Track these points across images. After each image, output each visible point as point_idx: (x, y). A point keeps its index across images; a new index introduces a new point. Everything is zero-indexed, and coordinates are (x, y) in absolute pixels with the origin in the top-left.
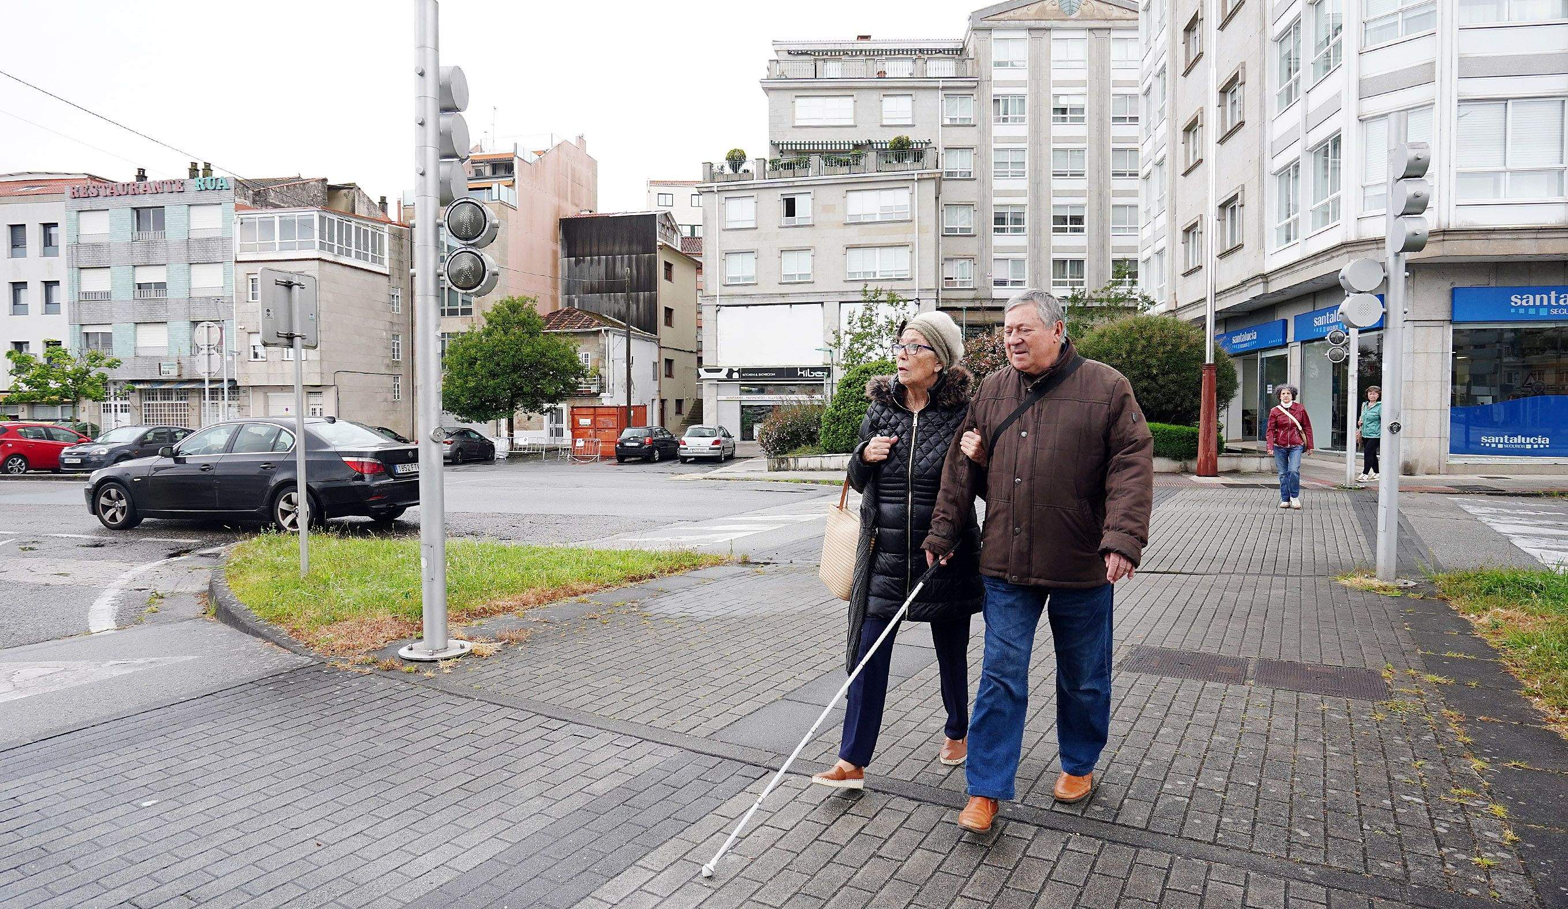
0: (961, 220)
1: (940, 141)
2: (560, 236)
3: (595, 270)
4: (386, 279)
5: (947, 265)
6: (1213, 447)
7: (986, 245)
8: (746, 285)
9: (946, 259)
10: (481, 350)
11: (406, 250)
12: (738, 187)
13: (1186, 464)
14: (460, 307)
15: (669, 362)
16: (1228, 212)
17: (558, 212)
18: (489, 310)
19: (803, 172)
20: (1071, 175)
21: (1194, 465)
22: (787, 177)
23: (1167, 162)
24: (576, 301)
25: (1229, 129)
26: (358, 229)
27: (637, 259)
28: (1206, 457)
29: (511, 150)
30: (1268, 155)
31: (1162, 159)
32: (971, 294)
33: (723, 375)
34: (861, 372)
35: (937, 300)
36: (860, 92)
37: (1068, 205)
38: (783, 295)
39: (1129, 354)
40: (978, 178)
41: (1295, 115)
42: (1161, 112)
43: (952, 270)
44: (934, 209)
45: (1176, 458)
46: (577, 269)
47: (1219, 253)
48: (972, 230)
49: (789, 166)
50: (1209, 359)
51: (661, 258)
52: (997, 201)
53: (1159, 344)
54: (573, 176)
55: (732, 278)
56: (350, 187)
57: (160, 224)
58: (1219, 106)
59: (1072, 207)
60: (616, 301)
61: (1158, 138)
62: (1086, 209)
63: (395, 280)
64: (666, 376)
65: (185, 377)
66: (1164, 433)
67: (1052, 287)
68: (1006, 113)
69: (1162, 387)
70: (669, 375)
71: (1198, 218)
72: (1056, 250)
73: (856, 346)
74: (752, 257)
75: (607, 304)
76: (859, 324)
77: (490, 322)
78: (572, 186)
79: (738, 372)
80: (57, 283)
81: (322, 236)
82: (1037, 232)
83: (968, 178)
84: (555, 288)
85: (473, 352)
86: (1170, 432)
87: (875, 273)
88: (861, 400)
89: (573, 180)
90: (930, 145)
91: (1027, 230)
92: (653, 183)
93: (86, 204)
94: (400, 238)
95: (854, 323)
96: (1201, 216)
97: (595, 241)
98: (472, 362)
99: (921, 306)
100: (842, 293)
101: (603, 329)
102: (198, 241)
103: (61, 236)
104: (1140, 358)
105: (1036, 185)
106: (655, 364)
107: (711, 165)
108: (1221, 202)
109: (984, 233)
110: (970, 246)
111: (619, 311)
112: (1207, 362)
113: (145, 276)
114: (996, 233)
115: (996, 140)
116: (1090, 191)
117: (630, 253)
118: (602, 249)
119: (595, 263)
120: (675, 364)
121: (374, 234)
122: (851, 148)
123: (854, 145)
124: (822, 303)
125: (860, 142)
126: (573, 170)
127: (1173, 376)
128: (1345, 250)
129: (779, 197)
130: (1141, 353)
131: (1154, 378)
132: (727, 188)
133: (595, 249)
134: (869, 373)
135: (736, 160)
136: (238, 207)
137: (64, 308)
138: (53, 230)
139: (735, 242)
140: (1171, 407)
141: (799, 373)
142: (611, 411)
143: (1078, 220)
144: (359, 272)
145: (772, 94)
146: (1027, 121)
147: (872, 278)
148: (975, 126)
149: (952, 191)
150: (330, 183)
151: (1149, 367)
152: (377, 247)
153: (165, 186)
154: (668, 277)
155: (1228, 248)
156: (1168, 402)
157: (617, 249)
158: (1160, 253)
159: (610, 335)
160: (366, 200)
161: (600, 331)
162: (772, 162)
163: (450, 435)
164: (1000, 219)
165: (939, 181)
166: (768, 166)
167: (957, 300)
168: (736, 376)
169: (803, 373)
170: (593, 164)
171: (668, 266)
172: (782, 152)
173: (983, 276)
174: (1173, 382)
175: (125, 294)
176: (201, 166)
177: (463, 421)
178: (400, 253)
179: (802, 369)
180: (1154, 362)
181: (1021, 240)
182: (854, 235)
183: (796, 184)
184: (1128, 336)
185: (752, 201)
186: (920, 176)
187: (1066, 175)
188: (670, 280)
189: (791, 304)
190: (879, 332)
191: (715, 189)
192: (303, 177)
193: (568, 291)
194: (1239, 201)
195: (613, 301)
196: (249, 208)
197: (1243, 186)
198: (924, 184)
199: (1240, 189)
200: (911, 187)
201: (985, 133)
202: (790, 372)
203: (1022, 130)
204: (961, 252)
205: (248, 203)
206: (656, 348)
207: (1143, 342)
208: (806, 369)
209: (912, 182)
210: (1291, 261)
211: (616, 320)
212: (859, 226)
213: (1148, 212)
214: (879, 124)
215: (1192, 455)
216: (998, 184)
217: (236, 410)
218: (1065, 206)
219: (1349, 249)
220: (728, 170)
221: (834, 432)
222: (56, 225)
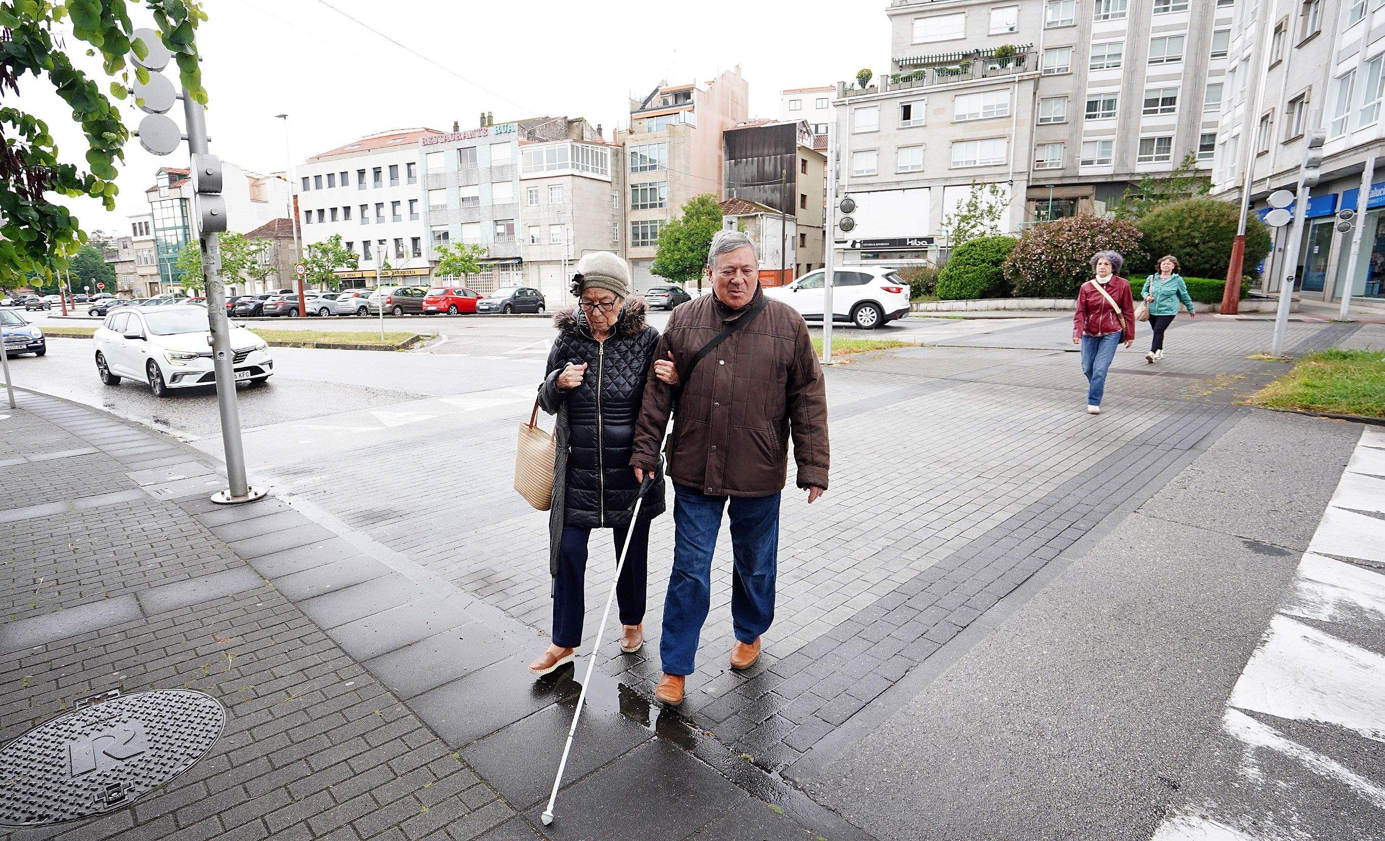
0: (1056, 110)
1: (1040, 45)
2: (724, 144)
3: (749, 168)
4: (609, 184)
5: (1039, 149)
6: (1236, 294)
7: (1077, 130)
8: (869, 176)
9: (1039, 145)
10: (682, 233)
11: (621, 162)
12: (866, 100)
13: (1213, 306)
14: (658, 202)
15: (803, 236)
16: (1297, 105)
17: (722, 127)
18: (685, 205)
19: (920, 82)
20: (1167, 61)
21: (1218, 307)
22: (906, 88)
23: (1251, 59)
24: (735, 192)
25: (1308, 35)
26: (592, 151)
27: (781, 158)
28: (1229, 301)
29: (692, 82)
30: (1334, 62)
31: (1249, 56)
32: (1059, 174)
33: (848, 245)
34: (969, 245)
35: (1028, 181)
36: (970, 8)
37: (1158, 88)
38: (898, 183)
39: (1177, 229)
40: (1075, 72)
41: (1359, 31)
42: (1254, 13)
43: (1045, 154)
44: (1031, 106)
45: (1206, 301)
46: (736, 169)
47: (1283, 141)
48: (1065, 118)
49: (907, 79)
50: (1241, 232)
51: (799, 156)
52: (1090, 91)
53: (1204, 221)
54: (733, 97)
55: (857, 172)
56: (580, 120)
57: (474, 159)
58: (1302, 15)
59: (1165, 89)
60: (765, 191)
61: (1248, 37)
62: (1180, 91)
63: (614, 184)
64: (801, 246)
65: (491, 257)
66: (1197, 284)
67: (1137, 163)
68: (1107, 10)
69: (1202, 252)
70: (803, 246)
71: (1271, 111)
72: (1144, 130)
73: (962, 224)
74: (874, 153)
75: (759, 193)
76: (967, 209)
77: (687, 213)
78: (732, 104)
79: (860, 242)
80: (416, 200)
81: (573, 160)
82: (1127, 113)
83: (1064, 73)
84: (720, 184)
85: (677, 234)
86: (1202, 284)
87: (975, 162)
88: (969, 264)
89: (732, 100)
90: (1032, 50)
91: (1117, 115)
92: (786, 92)
93: (431, 149)
94: (617, 155)
95: (961, 207)
96: (1273, 109)
97: (749, 146)
98: (677, 241)
99: (1013, 186)
100: (947, 179)
101: (759, 213)
102: (497, 168)
103: (417, 170)
104: (1186, 232)
105: (1131, 72)
106: (793, 237)
107: (844, 83)
108: (1291, 98)
109: (1076, 120)
110: (1062, 133)
111: (767, 199)
112: (1239, 234)
113: (467, 192)
114: (1087, 119)
115: (1095, 36)
116: (1185, 74)
117: (775, 154)
118: (755, 152)
119: (749, 163)
120: (807, 238)
121: (602, 153)
122: (961, 58)
123: (963, 55)
124: (930, 188)
125: (968, 52)
126: (733, 92)
127: (1212, 244)
128: (1379, 144)
129: (899, 106)
130: (1188, 229)
131: (1196, 246)
132: (856, 101)
133: (749, 153)
134: (975, 246)
135: (864, 78)
136: (521, 143)
137: (421, 216)
138: (412, 167)
139: (861, 143)
140: (1207, 266)
141: (908, 243)
142: (771, 273)
143: (1172, 101)
144: (594, 181)
145: (894, 19)
146: (1127, 15)
147: (972, 165)
148: (1075, 26)
149: (1048, 87)
150: (570, 118)
151: (1193, 238)
152: (603, 163)
153: (477, 133)
154: (804, 171)
155: (1293, 136)
156: (1206, 262)
157: (766, 152)
158: (1236, 137)
159: (764, 217)
160: (590, 129)
161: (756, 216)
162: (894, 77)
163: (667, 291)
164: (1092, 106)
165: (1037, 81)
166: (890, 80)
167: (1046, 179)
168: (858, 246)
169: (911, 242)
170: (746, 84)
171: (804, 162)
172: (901, 66)
173: (1072, 158)
174: (1211, 248)
175: (455, 205)
176: (486, 116)
177: (669, 282)
178: (617, 166)
179: (910, 240)
180: (1196, 234)
181: (1111, 124)
182: (960, 132)
183: (913, 93)
184: (1179, 216)
185: (876, 109)
186: (1020, 79)
187: (1162, 61)
188: (805, 173)
189: (904, 189)
190: (982, 214)
191: (847, 103)
192: (551, 117)
193: (729, 186)
194: (1305, 100)
195: (762, 191)
196: (526, 144)
197: (1310, 86)
198: (1023, 84)
199: (1307, 89)
200: (1011, 88)
201: (1084, 32)
202: (902, 242)
203: (1122, 25)
204: (1053, 138)
205: (525, 140)
206: (794, 225)
207: (1191, 220)
208: (914, 239)
209: (1012, 84)
210: (1338, 151)
211: (764, 206)
212: (964, 124)
213: (1230, 101)
214: (986, 35)
215: (1219, 300)
216: (1093, 76)
217: (521, 276)
218: (1159, 90)
219: (1382, 144)
220: (858, 87)
221: (947, 286)
222: (414, 163)
